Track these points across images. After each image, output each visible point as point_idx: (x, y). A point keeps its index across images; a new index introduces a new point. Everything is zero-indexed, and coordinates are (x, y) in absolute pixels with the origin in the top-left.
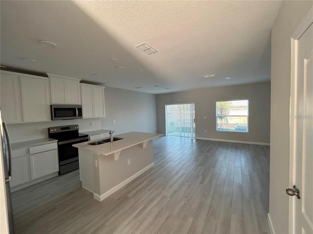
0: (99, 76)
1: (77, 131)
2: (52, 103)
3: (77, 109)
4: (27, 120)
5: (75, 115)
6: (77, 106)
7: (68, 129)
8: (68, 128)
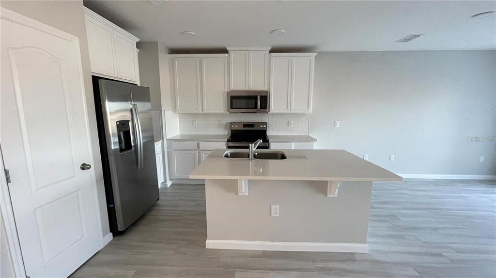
0: (284, 31)
1: (265, 131)
2: (231, 89)
3: (259, 97)
4: (207, 110)
5: (256, 107)
6: (260, 92)
7: (251, 127)
8: (251, 125)
